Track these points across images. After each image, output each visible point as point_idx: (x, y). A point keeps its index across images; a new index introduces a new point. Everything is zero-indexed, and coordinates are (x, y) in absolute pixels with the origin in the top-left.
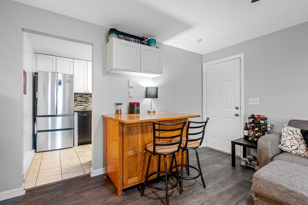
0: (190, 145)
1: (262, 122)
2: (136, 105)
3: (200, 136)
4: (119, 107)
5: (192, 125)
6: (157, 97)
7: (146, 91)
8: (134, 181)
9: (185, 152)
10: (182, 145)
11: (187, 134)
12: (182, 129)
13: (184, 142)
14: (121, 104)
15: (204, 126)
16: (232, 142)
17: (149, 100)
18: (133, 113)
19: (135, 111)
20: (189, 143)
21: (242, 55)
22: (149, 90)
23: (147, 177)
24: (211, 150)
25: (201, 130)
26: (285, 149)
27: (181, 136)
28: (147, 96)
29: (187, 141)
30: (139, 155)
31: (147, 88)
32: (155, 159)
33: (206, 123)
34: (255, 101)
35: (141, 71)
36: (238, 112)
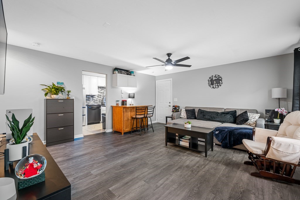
0: (148, 116)
1: (178, 108)
2: (125, 101)
3: (152, 112)
4: (118, 102)
5: (149, 108)
6: (134, 98)
7: (129, 95)
8: (127, 130)
9: (146, 118)
10: (145, 116)
11: (147, 112)
12: (145, 109)
13: (146, 115)
14: (119, 101)
15: (154, 109)
16: (166, 117)
17: (130, 99)
18: (124, 105)
19: (125, 104)
20: (148, 115)
21: (171, 79)
22: (130, 95)
23: (132, 129)
24: (159, 123)
25: (152, 110)
26: (182, 117)
27: (145, 112)
28: (129, 97)
29: (147, 114)
30: (129, 120)
31: (129, 94)
32: (135, 120)
33: (154, 107)
34: (176, 100)
35: (128, 86)
36: (170, 104)
